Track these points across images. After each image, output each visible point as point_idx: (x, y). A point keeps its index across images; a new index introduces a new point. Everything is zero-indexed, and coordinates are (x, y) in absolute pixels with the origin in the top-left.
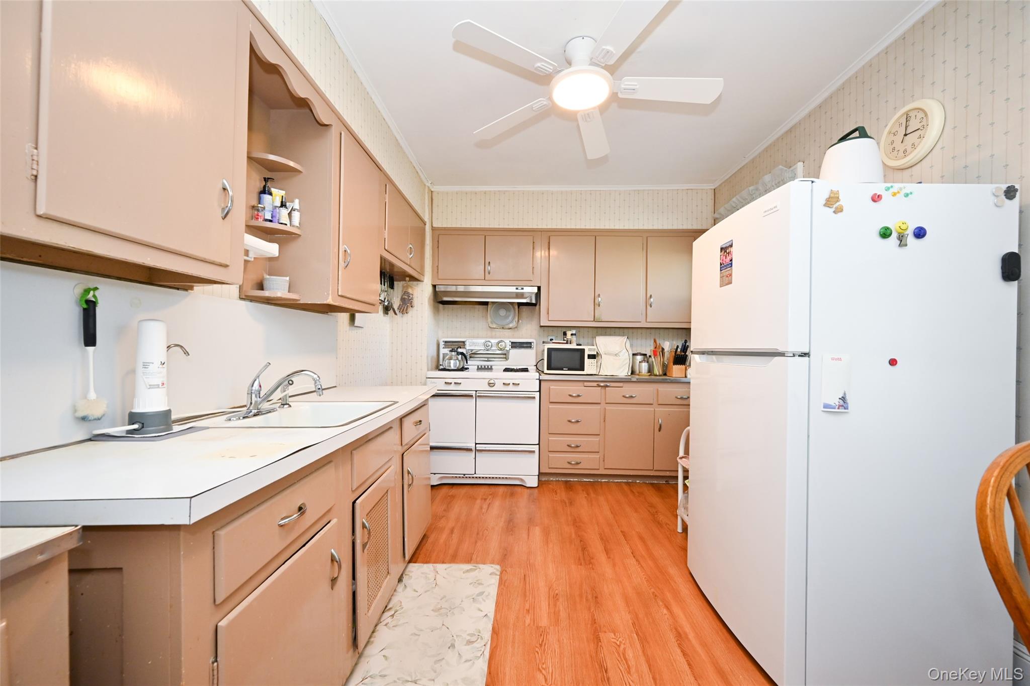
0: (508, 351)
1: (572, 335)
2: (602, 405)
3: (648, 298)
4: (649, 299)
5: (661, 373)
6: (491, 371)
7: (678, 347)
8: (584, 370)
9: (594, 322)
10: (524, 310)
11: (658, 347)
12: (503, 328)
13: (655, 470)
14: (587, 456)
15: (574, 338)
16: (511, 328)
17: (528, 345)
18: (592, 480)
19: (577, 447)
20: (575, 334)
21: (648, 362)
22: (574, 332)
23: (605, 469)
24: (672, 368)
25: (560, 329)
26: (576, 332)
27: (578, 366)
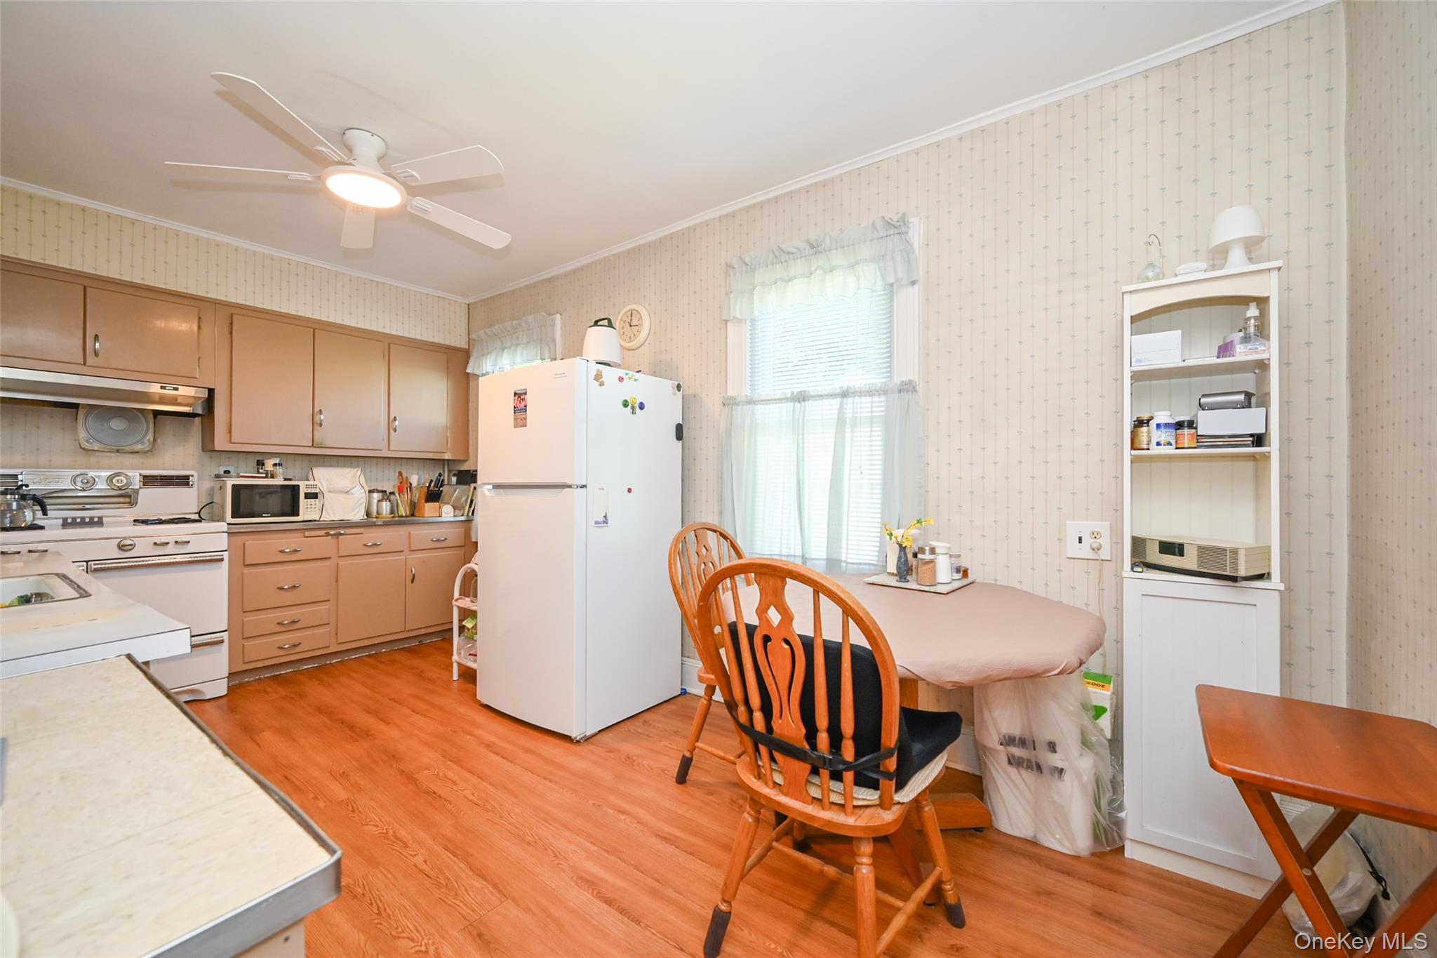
0: (136, 492)
1: (275, 465)
2: (332, 560)
3: (391, 421)
4: (393, 421)
5: (408, 513)
6: (102, 527)
7: (431, 481)
8: (298, 515)
9: (312, 449)
10: (168, 422)
11: (404, 481)
12: (118, 451)
13: (408, 631)
14: (311, 632)
15: (279, 470)
16: (137, 452)
17: (184, 481)
18: (316, 665)
19: (294, 622)
20: (280, 464)
21: (390, 501)
22: (277, 461)
23: (339, 644)
24: (424, 506)
25: (253, 455)
26: (280, 460)
27: (288, 509)
